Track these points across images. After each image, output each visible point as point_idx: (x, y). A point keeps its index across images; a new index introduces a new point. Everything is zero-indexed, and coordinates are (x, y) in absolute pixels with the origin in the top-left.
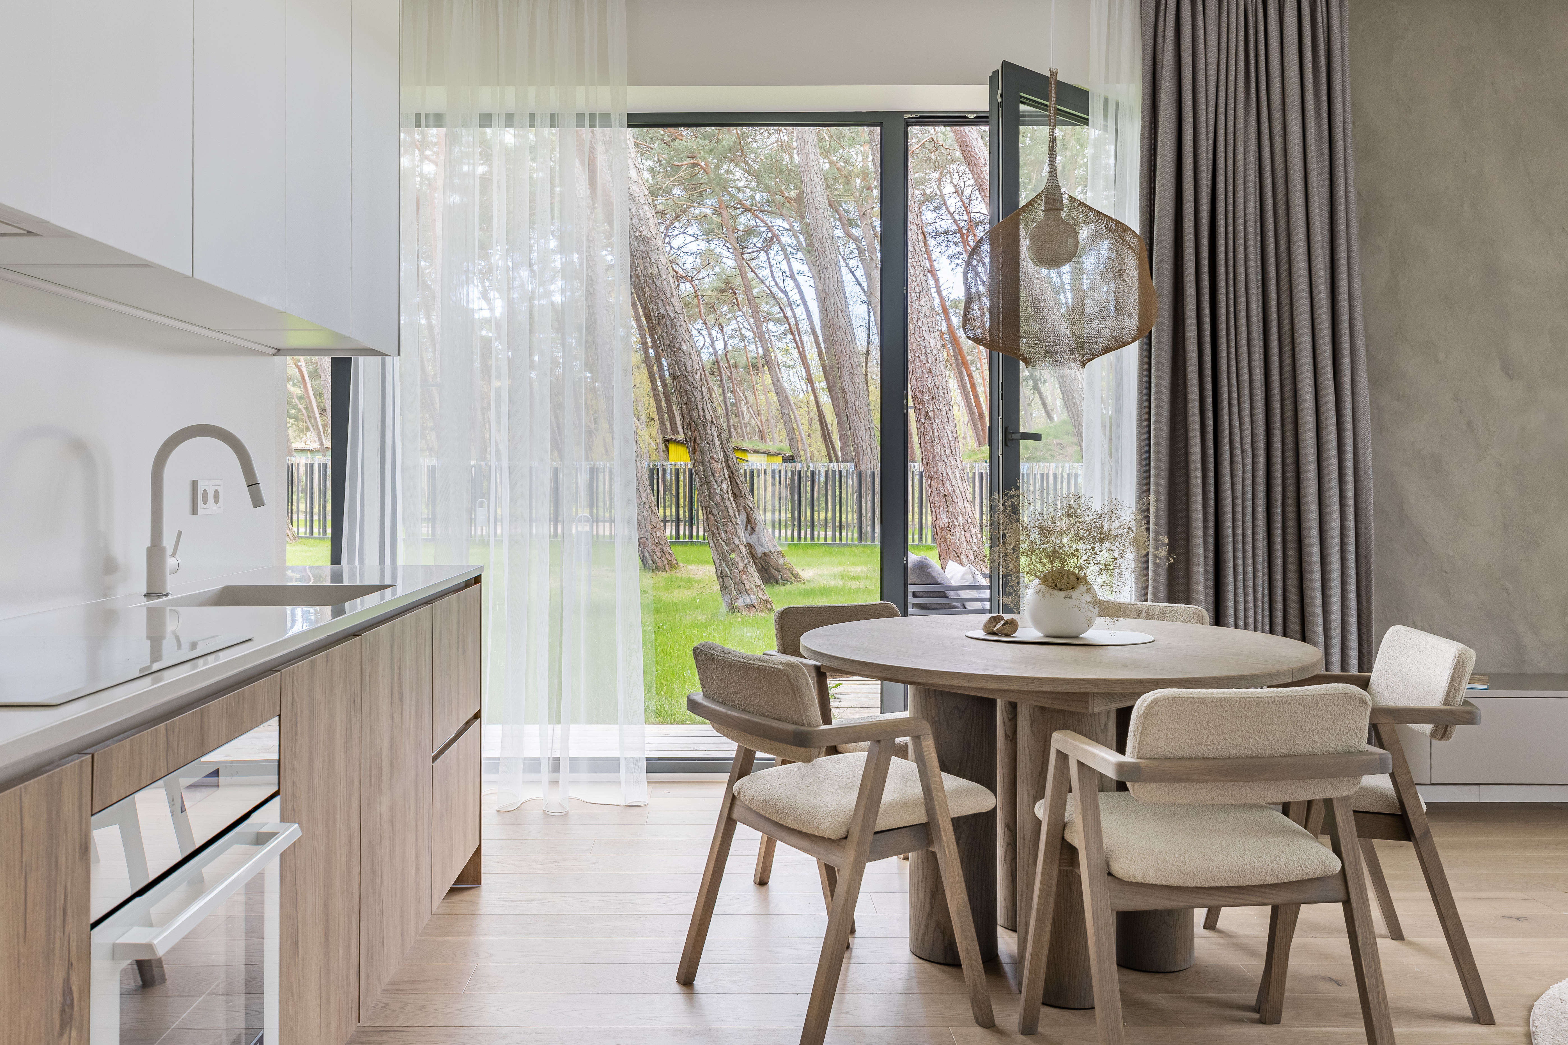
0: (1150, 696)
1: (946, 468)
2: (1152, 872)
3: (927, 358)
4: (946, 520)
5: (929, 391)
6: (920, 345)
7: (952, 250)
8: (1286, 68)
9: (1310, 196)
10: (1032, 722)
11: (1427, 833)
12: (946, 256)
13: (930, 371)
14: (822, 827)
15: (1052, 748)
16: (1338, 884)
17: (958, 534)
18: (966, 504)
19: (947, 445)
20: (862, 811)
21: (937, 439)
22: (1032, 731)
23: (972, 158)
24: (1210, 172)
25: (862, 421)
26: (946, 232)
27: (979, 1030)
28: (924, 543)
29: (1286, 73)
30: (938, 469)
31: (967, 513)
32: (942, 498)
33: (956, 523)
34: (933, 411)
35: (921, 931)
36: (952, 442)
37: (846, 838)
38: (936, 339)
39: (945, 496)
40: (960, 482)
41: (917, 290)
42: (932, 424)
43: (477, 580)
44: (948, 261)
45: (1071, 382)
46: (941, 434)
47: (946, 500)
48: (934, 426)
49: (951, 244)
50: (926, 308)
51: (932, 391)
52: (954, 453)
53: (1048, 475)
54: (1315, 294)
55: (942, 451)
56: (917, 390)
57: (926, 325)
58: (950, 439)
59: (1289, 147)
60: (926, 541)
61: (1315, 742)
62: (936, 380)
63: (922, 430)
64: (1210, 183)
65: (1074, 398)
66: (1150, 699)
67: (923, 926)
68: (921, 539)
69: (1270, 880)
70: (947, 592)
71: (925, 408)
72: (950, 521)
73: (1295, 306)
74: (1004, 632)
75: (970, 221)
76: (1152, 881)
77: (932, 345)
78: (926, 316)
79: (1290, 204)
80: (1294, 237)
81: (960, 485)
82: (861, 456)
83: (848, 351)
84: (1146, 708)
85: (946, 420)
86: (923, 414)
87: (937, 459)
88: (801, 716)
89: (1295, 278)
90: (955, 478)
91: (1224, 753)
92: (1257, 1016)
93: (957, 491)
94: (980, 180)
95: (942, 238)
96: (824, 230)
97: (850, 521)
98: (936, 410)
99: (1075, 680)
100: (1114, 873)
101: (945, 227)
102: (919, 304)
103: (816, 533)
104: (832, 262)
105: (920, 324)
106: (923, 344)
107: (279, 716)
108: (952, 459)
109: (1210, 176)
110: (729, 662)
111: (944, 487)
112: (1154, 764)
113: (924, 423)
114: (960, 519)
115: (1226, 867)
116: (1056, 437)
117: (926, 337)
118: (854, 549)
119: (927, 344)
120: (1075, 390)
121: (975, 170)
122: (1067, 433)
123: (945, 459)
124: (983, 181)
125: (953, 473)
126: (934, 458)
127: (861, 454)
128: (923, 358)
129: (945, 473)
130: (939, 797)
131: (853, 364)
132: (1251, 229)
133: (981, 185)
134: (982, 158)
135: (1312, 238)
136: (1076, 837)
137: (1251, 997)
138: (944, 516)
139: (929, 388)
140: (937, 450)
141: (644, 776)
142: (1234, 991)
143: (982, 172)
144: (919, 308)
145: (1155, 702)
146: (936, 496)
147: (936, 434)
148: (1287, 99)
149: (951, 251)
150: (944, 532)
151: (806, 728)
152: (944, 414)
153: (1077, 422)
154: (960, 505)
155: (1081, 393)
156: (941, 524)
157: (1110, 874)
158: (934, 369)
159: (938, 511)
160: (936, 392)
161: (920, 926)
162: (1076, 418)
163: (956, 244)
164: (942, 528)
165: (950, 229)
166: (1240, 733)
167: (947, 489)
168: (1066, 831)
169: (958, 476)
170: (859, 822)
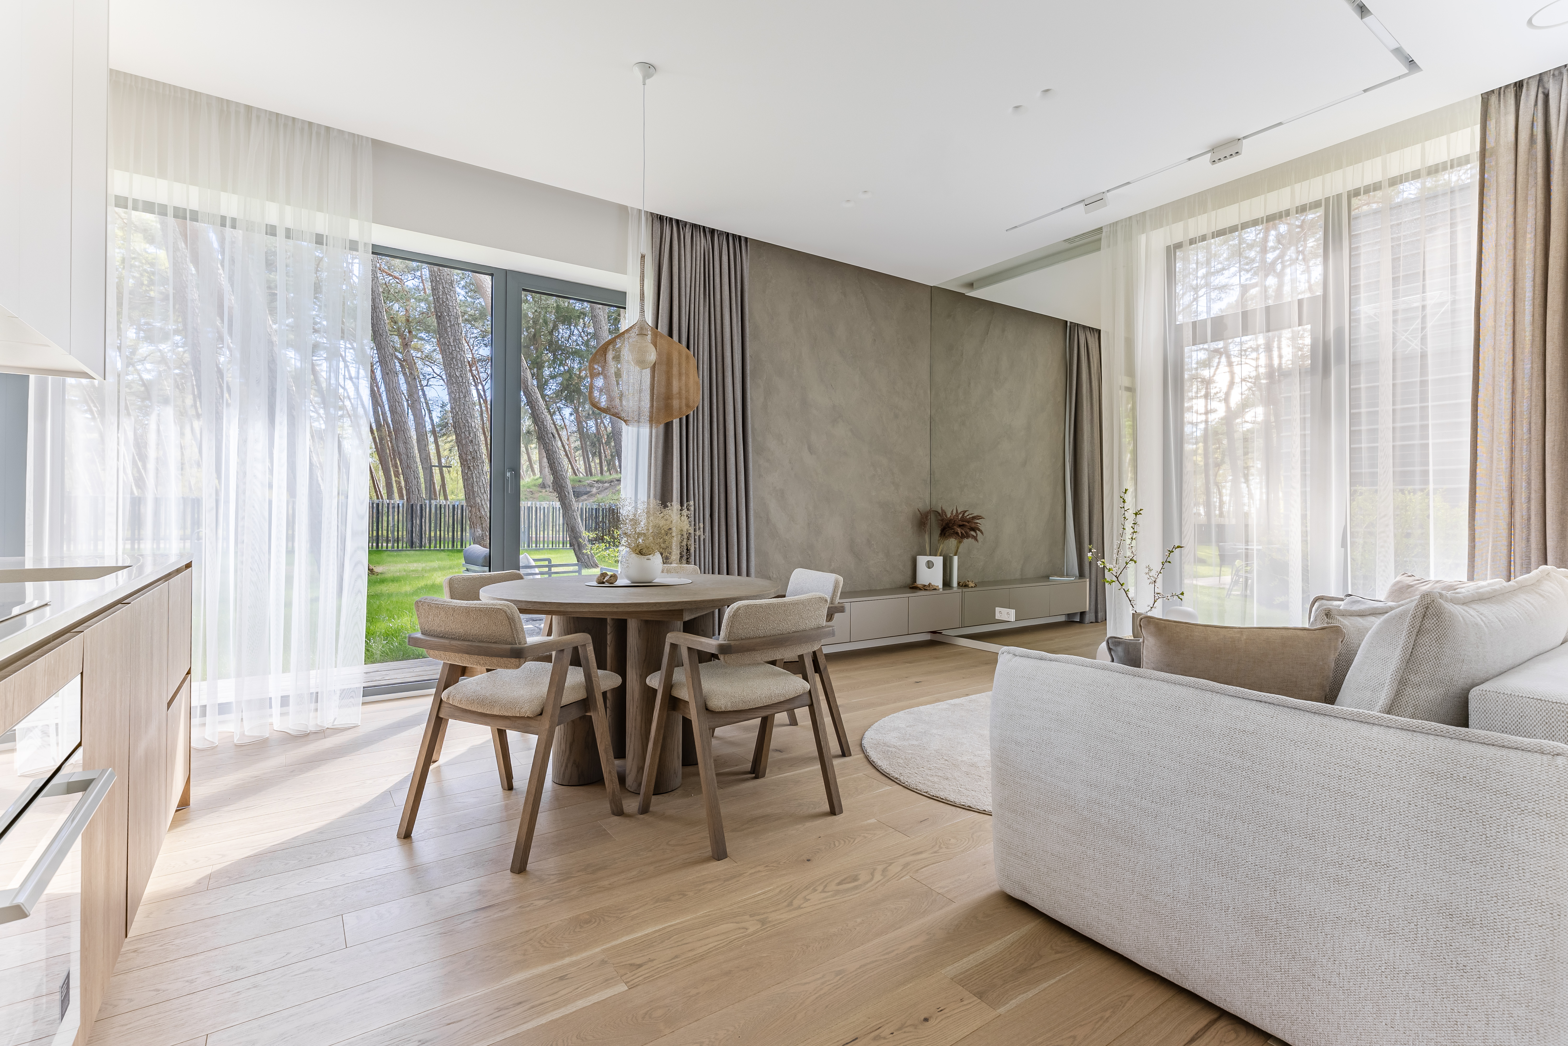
0: (735, 605)
1: (481, 500)
2: (729, 704)
3: (470, 434)
4: (480, 532)
6: (465, 425)
8: (723, 285)
9: (734, 353)
10: (639, 631)
11: (826, 668)
13: (472, 441)
14: (523, 710)
15: (666, 643)
16: (807, 697)
19: (482, 487)
20: (553, 695)
22: (639, 637)
24: (687, 334)
25: (412, 472)
27: (616, 818)
28: (455, 548)
29: (723, 288)
32: (478, 519)
34: (473, 466)
35: (563, 769)
36: (485, 486)
37: (541, 714)
39: (480, 517)
41: (464, 391)
42: (472, 473)
43: (189, 566)
47: (481, 520)
48: (474, 475)
50: (469, 403)
53: (532, 507)
54: (736, 404)
57: (469, 413)
58: (484, 483)
59: (724, 327)
60: (457, 547)
61: (806, 623)
63: (466, 477)
64: (686, 339)
65: (554, 463)
66: (736, 607)
67: (564, 765)
68: (453, 546)
69: (782, 699)
71: (468, 464)
72: (484, 532)
73: (726, 409)
74: (611, 581)
75: (473, 358)
76: (729, 709)
78: (469, 408)
79: (725, 356)
80: (726, 374)
82: (411, 495)
83: (403, 428)
84: (734, 612)
85: (482, 472)
86: (467, 467)
88: (514, 638)
89: (726, 395)
90: (486, 506)
91: (768, 633)
92: (754, 775)
96: (386, 349)
97: (400, 536)
99: (679, 602)
100: (709, 708)
102: (465, 400)
103: (380, 544)
104: (392, 370)
105: (465, 412)
106: (467, 424)
107: (82, 673)
108: (485, 495)
109: (686, 336)
110: (452, 608)
112: (737, 643)
113: (468, 473)
115: (763, 695)
118: (408, 552)
119: (470, 425)
123: (481, 495)
125: (486, 503)
126: (474, 494)
127: (411, 493)
128: (467, 433)
129: (480, 504)
130: (596, 681)
131: (406, 436)
132: (705, 367)
135: (734, 375)
136: (684, 693)
137: (748, 766)
138: (479, 530)
140: (476, 489)
141: (361, 699)
142: (737, 765)
145: (739, 609)
147: (475, 480)
148: (723, 302)
150: (479, 540)
151: (517, 646)
152: (480, 468)
156: (478, 535)
157: (707, 709)
160: (475, 454)
161: (562, 766)
164: (478, 538)
166: (776, 622)
167: (482, 513)
168: (673, 690)
169: (488, 505)
170: (551, 702)
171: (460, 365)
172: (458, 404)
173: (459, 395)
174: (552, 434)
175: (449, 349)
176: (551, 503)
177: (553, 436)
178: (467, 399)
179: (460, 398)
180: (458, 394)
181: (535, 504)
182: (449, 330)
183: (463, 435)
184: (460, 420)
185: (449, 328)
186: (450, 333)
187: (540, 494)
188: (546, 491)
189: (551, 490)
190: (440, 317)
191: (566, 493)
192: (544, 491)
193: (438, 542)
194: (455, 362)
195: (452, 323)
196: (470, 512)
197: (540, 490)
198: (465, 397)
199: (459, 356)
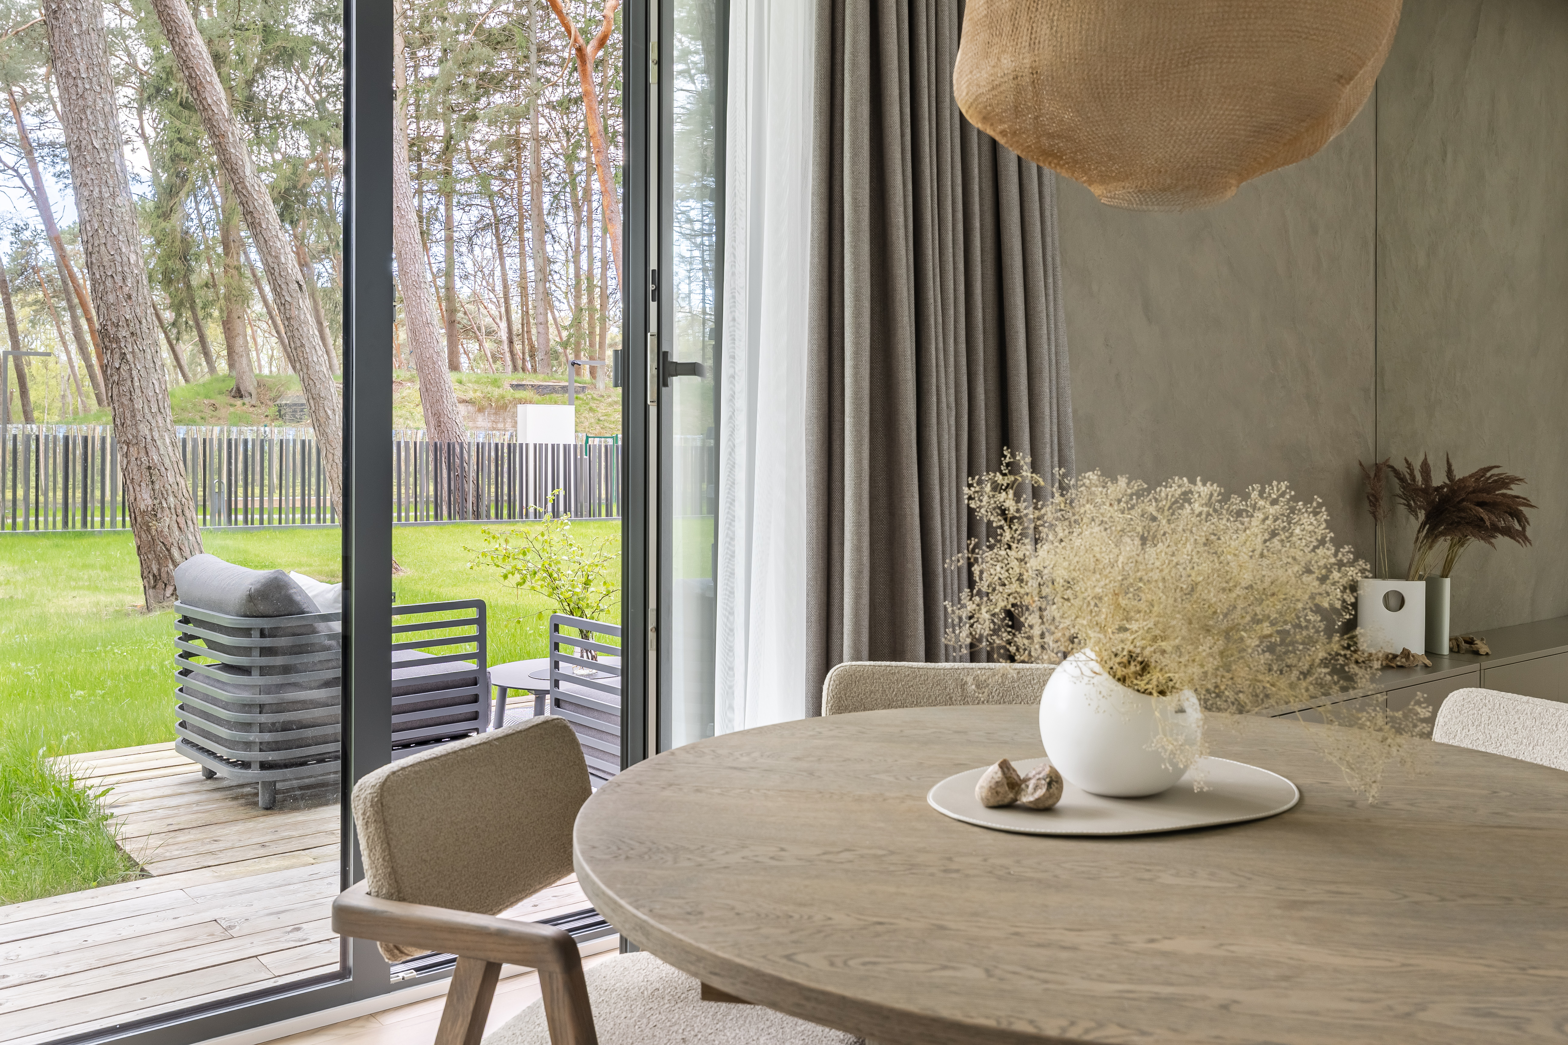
1: (151, 430)
4: (149, 502)
5: (128, 325)
7: (60, 167)
12: (52, 174)
13: (129, 297)
17: (168, 520)
18: (179, 478)
21: (138, 391)
23: (172, 24)
26: (52, 144)
30: (138, 431)
31: (180, 492)
32: (144, 471)
33: (165, 505)
34: (133, 352)
36: (160, 396)
38: (137, 254)
39: (149, 468)
40: (170, 449)
41: (110, 183)
42: (130, 369)
44: (55, 179)
45: (300, 325)
46: (144, 384)
47: (151, 475)
48: (134, 373)
49: (58, 160)
50: (124, 210)
51: (132, 324)
52: (162, 410)
55: (146, 407)
56: (109, 323)
57: (123, 233)
58: (158, 391)
62: (138, 310)
63: (116, 378)
65: (303, 345)
70: (316, 625)
71: (120, 348)
72: (156, 502)
77: (132, 262)
78: (123, 221)
81: (171, 454)
85: (152, 365)
86: (117, 356)
87: (138, 417)
90: (164, 444)
93: (167, 462)
94: (183, 55)
95: (46, 150)
98: (137, 350)
101: (51, 138)
102: (114, 203)
106: (118, 258)
108: (159, 418)
111: (148, 456)
113: (118, 369)
114: (171, 499)
116: (207, 397)
117: (124, 250)
119: (125, 259)
120: (304, 335)
121: (176, 39)
122: (220, 393)
123: (150, 418)
124: (187, 56)
125: (162, 437)
126: (134, 416)
128: (119, 278)
129: (149, 438)
133: (185, 61)
134: (186, 26)
138: (146, 496)
139: (127, 320)
140: (138, 405)
143: (186, 45)
144: (114, 208)
146: (135, 469)
147: (137, 384)
149: (58, 168)
150: (147, 518)
152: (149, 357)
153: (306, 376)
154: (171, 480)
155: (312, 339)
156: (143, 507)
158: (134, 295)
159: (138, 489)
160: (138, 326)
162: (305, 371)
163: (64, 159)
164: (143, 513)
165: (57, 141)
167: (152, 459)
169: (168, 441)
171: (102, 125)
172: (97, 211)
173: (100, 192)
174: (298, 282)
175: (77, 86)
176: (262, 429)
177: (300, 286)
178: (118, 201)
179: (101, 198)
180: (97, 190)
181: (229, 432)
182: (76, 42)
183: (109, 283)
184: (103, 248)
185: (77, 39)
186: (78, 51)
187: (232, 409)
188: (244, 404)
189: (253, 403)
190: (55, 12)
191: (330, 412)
192: (239, 402)
193: (32, 512)
194: (90, 117)
195: (84, 27)
196: (126, 455)
197: (232, 401)
198: (113, 196)
199: (100, 103)
